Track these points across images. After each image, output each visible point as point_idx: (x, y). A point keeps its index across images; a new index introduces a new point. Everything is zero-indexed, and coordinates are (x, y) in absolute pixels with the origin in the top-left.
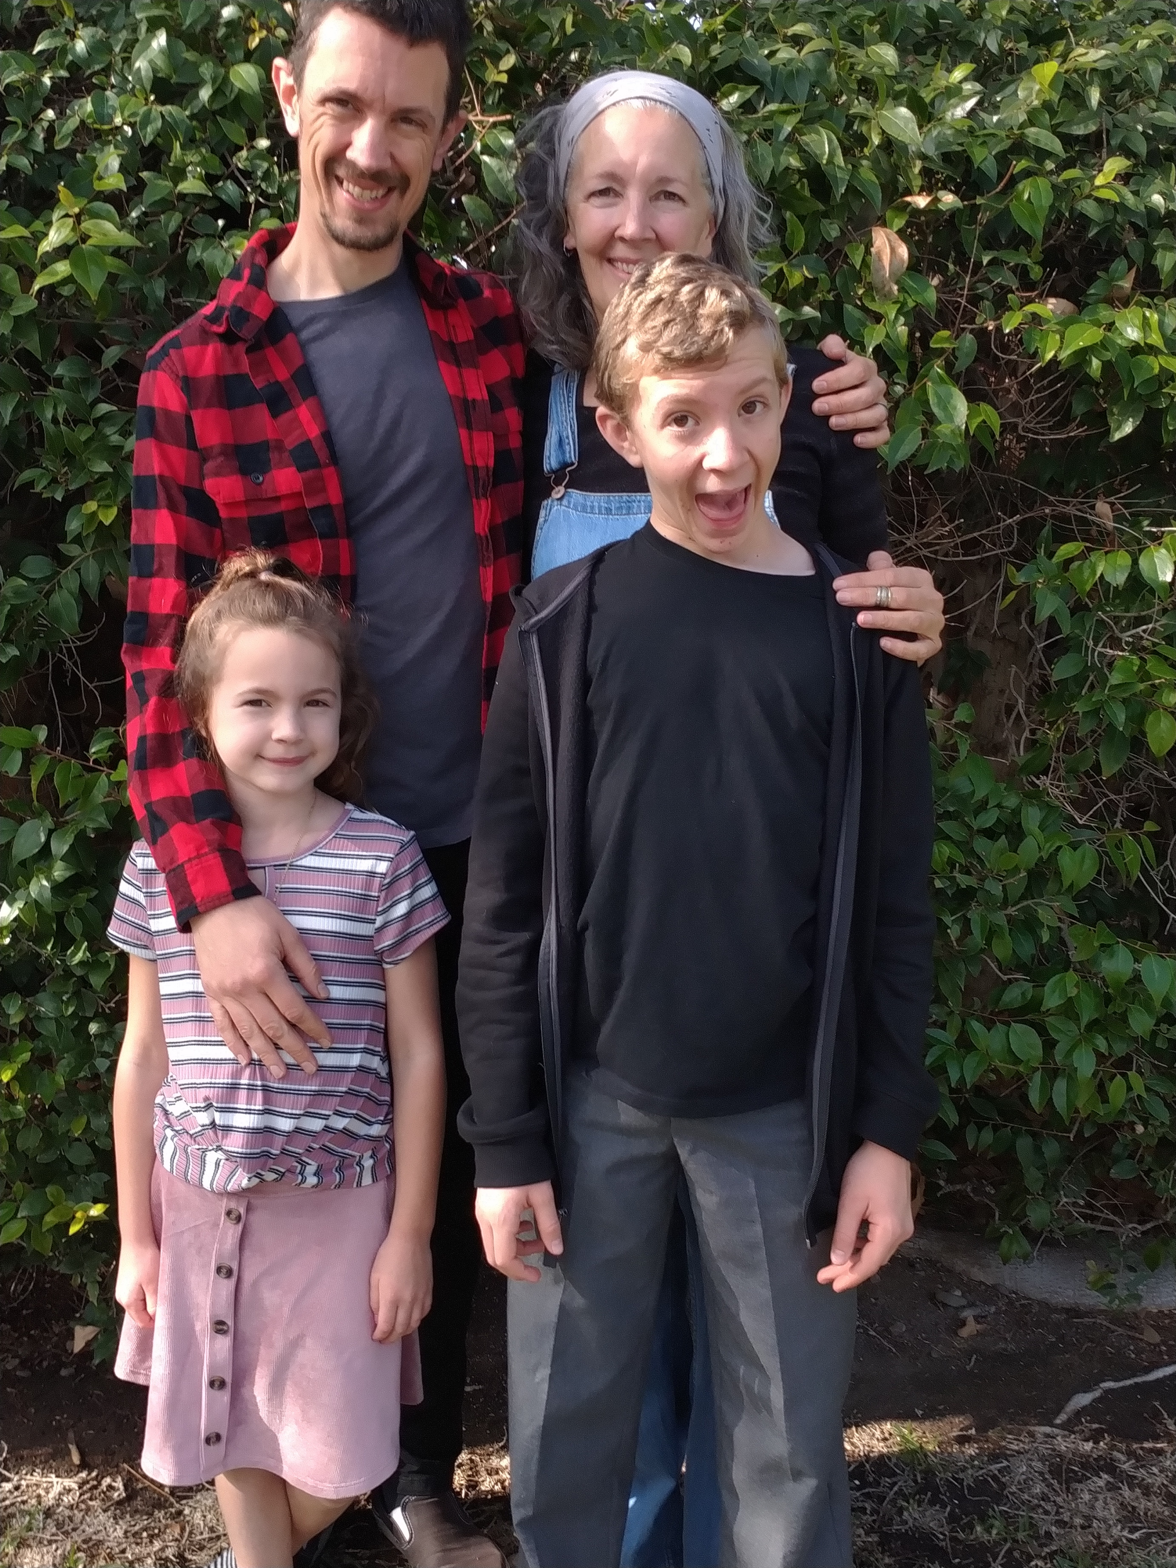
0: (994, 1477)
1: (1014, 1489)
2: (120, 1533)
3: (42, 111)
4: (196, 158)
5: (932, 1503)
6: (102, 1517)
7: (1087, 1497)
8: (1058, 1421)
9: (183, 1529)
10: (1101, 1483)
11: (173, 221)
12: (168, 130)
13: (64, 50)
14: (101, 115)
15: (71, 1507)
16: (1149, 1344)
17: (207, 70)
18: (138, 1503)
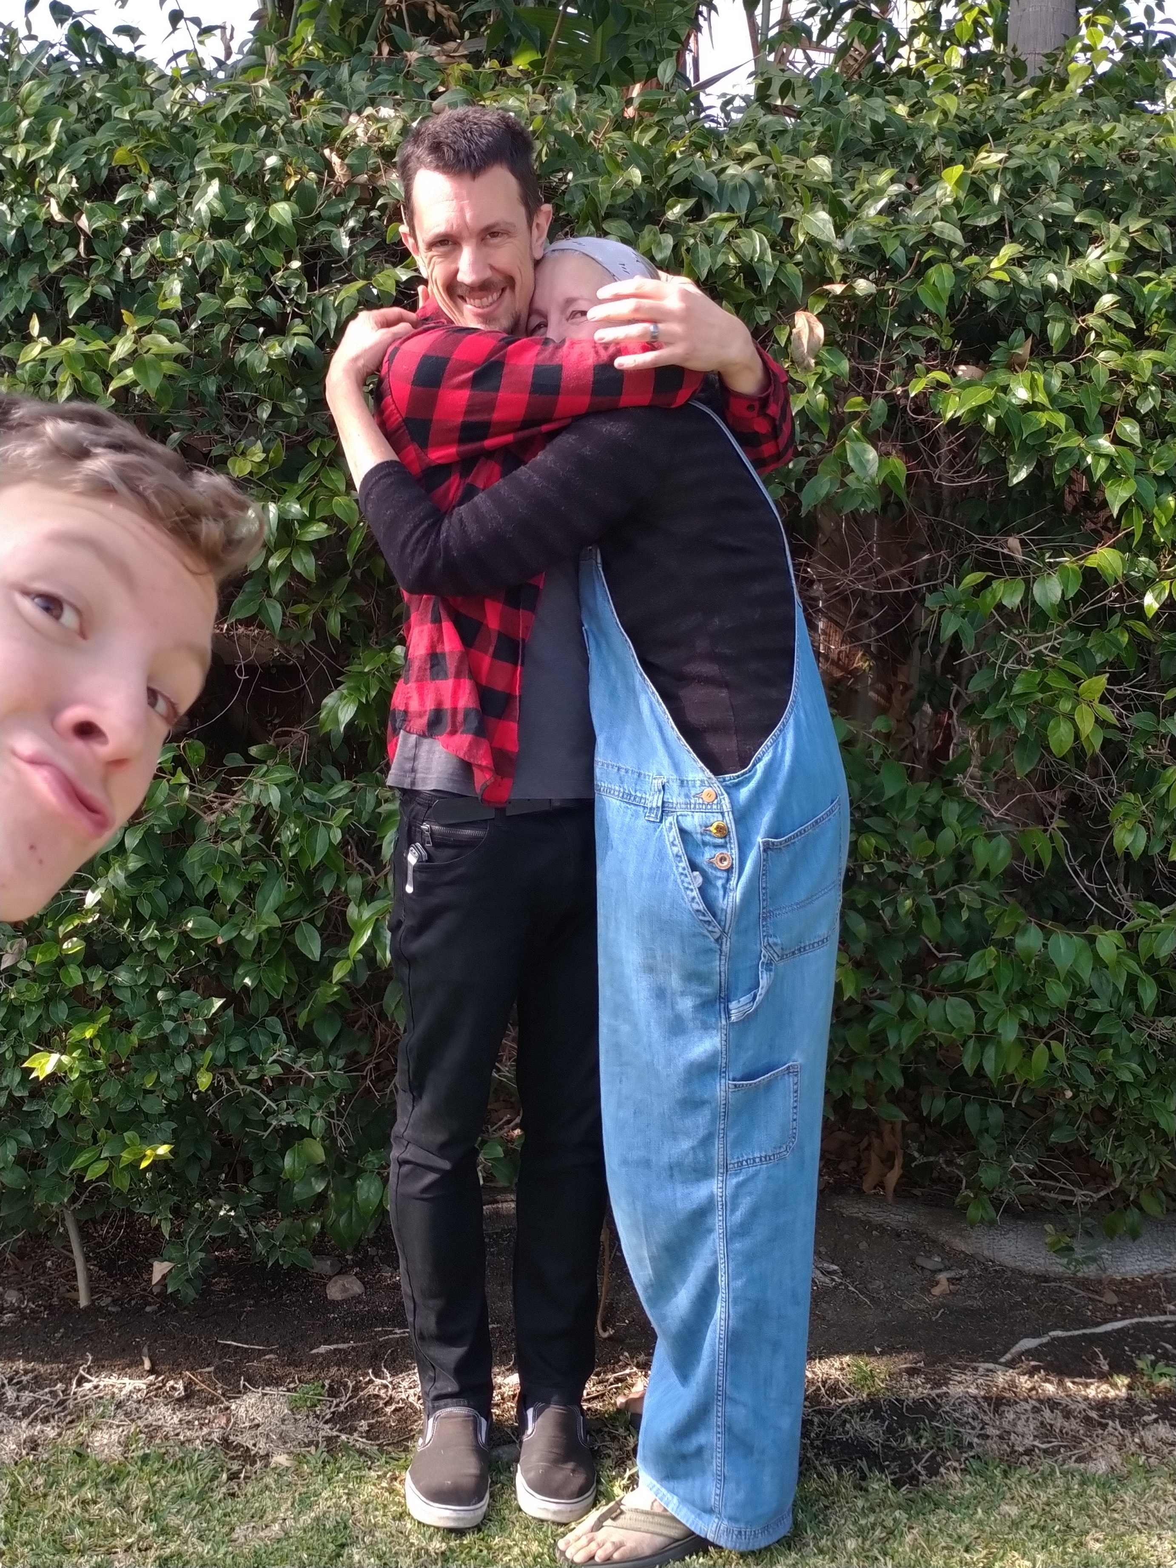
0: (933, 1401)
1: (947, 1408)
2: (176, 1420)
3: (123, 248)
4: (241, 280)
5: (873, 1418)
6: (163, 1409)
7: (1011, 1416)
8: (1002, 1360)
9: (228, 1421)
10: (1028, 1407)
11: (222, 331)
12: (219, 260)
13: (139, 200)
14: (167, 251)
15: (139, 1402)
16: (1106, 1305)
17: (251, 209)
18: (194, 1401)
